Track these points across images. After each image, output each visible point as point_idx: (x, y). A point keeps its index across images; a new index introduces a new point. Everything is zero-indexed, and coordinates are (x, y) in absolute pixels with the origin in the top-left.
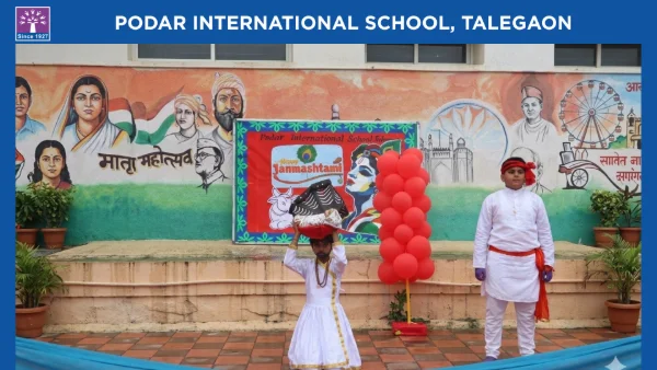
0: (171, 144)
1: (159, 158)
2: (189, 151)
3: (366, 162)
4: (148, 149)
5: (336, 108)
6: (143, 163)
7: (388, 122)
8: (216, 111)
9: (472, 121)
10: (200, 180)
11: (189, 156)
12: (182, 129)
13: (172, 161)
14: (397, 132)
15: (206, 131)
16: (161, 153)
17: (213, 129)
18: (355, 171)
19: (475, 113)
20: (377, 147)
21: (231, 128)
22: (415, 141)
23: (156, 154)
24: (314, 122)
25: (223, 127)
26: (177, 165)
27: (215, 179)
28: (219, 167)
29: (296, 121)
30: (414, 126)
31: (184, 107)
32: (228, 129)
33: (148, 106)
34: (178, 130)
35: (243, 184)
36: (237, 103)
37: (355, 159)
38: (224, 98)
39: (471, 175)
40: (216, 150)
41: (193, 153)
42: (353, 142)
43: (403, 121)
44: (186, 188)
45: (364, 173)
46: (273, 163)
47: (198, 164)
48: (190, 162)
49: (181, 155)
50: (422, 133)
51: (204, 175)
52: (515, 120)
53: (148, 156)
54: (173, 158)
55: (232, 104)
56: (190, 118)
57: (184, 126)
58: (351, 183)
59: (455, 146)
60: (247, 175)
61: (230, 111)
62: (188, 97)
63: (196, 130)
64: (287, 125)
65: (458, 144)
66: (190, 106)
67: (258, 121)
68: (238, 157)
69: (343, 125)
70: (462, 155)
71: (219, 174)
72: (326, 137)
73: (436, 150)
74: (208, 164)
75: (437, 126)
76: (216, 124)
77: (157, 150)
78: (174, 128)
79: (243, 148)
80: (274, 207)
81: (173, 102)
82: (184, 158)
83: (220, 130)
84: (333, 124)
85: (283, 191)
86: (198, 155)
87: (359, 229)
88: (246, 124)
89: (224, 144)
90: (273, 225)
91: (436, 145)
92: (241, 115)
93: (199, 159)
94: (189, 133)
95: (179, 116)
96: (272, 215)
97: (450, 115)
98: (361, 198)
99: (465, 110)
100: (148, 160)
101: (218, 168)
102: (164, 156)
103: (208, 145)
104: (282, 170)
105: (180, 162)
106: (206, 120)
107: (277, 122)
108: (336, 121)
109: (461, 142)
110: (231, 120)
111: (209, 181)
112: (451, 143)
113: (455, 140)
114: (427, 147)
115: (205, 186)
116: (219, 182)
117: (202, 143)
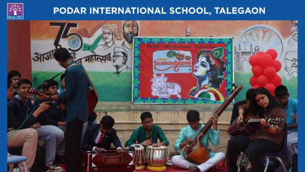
0: (100, 51)
1: (94, 57)
2: (109, 54)
3: (204, 59)
4: (89, 53)
5: (188, 31)
6: (86, 61)
7: (216, 38)
8: (124, 33)
9: (264, 37)
10: (115, 70)
11: (110, 57)
12: (106, 43)
13: (101, 59)
14: (221, 43)
15: (119, 43)
16: (95, 55)
17: (122, 42)
18: (198, 64)
19: (265, 33)
20: (211, 51)
21: (132, 42)
22: (232, 48)
23: (92, 56)
24: (176, 38)
25: (128, 41)
26: (103, 62)
27: (123, 69)
29: (167, 38)
30: (231, 40)
31: (107, 31)
32: (130, 42)
33: (89, 30)
34: (104, 43)
35: (138, 72)
36: (135, 28)
37: (198, 58)
38: (129, 26)
40: (123, 53)
41: (112, 55)
42: (198, 48)
43: (225, 37)
44: (108, 74)
45: (203, 65)
46: (154, 60)
47: (114, 61)
48: (110, 60)
49: (105, 56)
50: (235, 44)
52: (287, 36)
53: (88, 57)
54: (101, 58)
55: (133, 29)
56: (110, 37)
57: (107, 41)
58: (196, 71)
59: (254, 51)
60: (140, 67)
61: (131, 33)
62: (110, 25)
63: (113, 43)
64: (161, 39)
65: (255, 50)
66: (111, 30)
67: (146, 38)
68: (135, 57)
69: (192, 40)
71: (125, 66)
72: (182, 46)
73: (242, 53)
74: (120, 61)
75: (244, 39)
76: (124, 40)
77: (93, 54)
78: (102, 42)
79: (138, 52)
80: (154, 84)
81: (102, 28)
82: (107, 58)
83: (126, 43)
84: (187, 39)
85: (159, 75)
86: (114, 56)
87: (200, 96)
88: (140, 39)
89: (127, 49)
90: (153, 94)
91: (243, 50)
92: (137, 35)
93: (115, 58)
94: (110, 45)
95: (104, 36)
96: (153, 88)
97: (250, 34)
98: (202, 79)
99: (259, 30)
100: (88, 59)
101: (125, 63)
102: (97, 57)
103: (119, 51)
104: (159, 64)
105: (105, 60)
106: (119, 38)
107: (156, 38)
108: (188, 37)
109: (257, 48)
110: (132, 38)
111: (120, 70)
112: (251, 49)
113: (253, 48)
114: (238, 51)
115: (118, 73)
116: (125, 71)
117: (117, 50)
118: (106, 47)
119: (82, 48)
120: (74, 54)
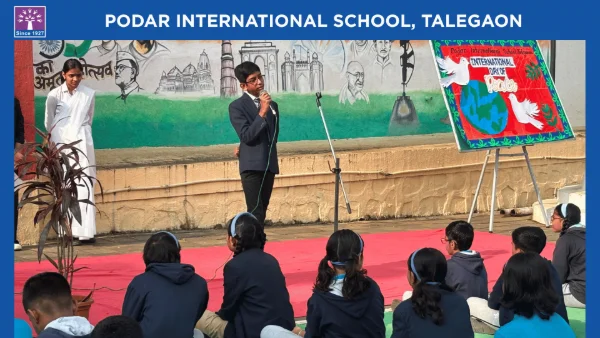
0: (94, 57)
2: (109, 63)
11: (110, 69)
12: (104, 43)
13: (95, 73)
16: (86, 66)
17: (129, 42)
21: (144, 42)
25: (138, 40)
26: (99, 77)
27: (131, 90)
28: (135, 78)
32: (142, 43)
39: (322, 83)
44: (108, 98)
47: (117, 76)
48: (111, 73)
49: (103, 67)
51: (122, 86)
54: (96, 70)
57: (105, 39)
59: (311, 60)
63: (116, 43)
65: (313, 58)
70: (316, 67)
73: (298, 62)
74: (126, 75)
75: (299, 41)
82: (105, 70)
83: (136, 43)
86: (117, 67)
89: (136, 54)
91: (298, 59)
93: (118, 71)
94: (110, 46)
102: (89, 69)
103: (125, 57)
105: (102, 74)
109: (315, 56)
111: (126, 92)
112: (308, 57)
113: (311, 55)
114: (292, 60)
115: (124, 97)
116: (135, 93)
117: (121, 55)
118: (103, 51)
119: (63, 53)
120: (50, 63)
